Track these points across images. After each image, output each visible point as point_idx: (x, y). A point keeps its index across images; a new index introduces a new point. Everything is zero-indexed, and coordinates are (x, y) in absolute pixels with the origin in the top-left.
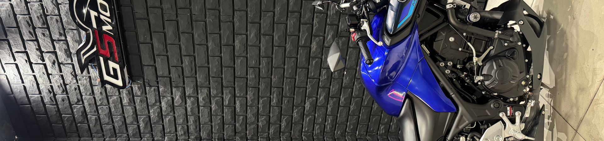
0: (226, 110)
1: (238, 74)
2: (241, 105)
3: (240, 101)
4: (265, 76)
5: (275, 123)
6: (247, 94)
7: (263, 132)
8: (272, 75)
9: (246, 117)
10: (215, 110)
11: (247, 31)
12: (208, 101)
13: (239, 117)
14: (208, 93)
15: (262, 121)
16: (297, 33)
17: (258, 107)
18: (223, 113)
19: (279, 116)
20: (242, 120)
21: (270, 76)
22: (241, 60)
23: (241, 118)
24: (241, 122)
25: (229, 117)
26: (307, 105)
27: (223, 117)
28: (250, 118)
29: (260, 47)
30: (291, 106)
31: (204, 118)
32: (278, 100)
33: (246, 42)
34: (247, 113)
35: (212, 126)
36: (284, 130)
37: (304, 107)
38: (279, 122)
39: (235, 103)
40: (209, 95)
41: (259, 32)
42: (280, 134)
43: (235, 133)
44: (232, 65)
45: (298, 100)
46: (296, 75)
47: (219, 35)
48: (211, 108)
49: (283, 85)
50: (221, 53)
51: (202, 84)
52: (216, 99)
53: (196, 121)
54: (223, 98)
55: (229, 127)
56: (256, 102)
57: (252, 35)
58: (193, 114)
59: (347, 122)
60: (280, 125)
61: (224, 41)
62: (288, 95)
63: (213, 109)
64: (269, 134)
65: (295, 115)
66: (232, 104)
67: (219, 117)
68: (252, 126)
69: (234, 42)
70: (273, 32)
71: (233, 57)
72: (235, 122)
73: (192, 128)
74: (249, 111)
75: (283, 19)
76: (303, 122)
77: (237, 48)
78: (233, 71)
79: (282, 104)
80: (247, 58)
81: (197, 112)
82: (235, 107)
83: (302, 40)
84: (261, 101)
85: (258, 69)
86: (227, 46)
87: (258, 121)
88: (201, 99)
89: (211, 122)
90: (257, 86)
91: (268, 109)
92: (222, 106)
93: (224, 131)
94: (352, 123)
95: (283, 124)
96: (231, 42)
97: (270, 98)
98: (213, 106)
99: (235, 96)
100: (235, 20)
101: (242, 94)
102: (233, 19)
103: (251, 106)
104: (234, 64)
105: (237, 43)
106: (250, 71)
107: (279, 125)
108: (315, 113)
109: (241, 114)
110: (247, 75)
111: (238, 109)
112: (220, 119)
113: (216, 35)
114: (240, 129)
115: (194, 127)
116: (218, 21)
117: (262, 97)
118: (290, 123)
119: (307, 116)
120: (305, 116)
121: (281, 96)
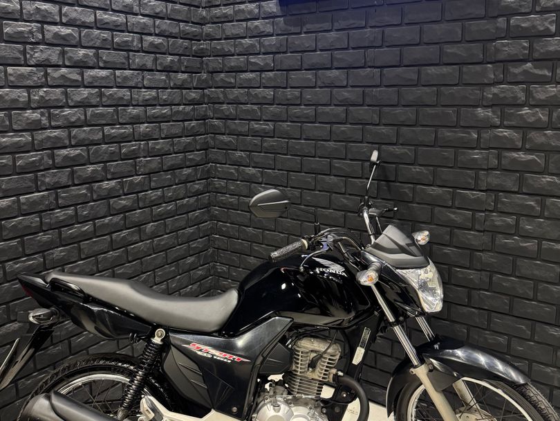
0: (242, 59)
1: (293, 75)
2: (250, 80)
3: (254, 78)
4: (289, 113)
5: (226, 126)
6: (265, 87)
7: (215, 111)
8: (291, 122)
9: (234, 87)
10: (241, 44)
11: (352, 86)
12: (254, 34)
13: (233, 77)
14: (265, 33)
15: (228, 109)
16: (349, 156)
17: (247, 104)
18: (238, 55)
19: (237, 133)
20: (229, 81)
21: (289, 119)
22: (311, 79)
23: (233, 81)
24: (227, 79)
25: (232, 64)
26: (251, 170)
27: (233, 55)
28: (233, 93)
29: (330, 105)
30: (250, 149)
31: (231, 29)
32: (257, 131)
33: (337, 85)
34: (239, 88)
35: (220, 39)
36: (218, 139)
37: (249, 167)
38: (227, 132)
39: (252, 71)
40: (263, 34)
41: (351, 103)
42: (211, 133)
43: (212, 73)
44: (305, 66)
45: (258, 157)
46: (291, 155)
47: (346, 47)
48: (245, 38)
49: (278, 138)
50: (321, 50)
51: (277, 24)
52: (257, 44)
53: (226, 17)
54: (259, 54)
55: (219, 63)
56: (255, 101)
57: (346, 94)
58: (236, 12)
59: (230, 223)
60: (224, 134)
61: (337, 54)
62: (265, 144)
63: (243, 41)
64: (212, 119)
65: (239, 154)
66: (251, 68)
67: (232, 50)
68: (221, 96)
69: (336, 69)
70: (351, 124)
71: (317, 67)
72: (227, 72)
73: (216, 11)
74: (242, 91)
75: (369, 138)
76: (229, 165)
77: (328, 73)
78: (297, 68)
79: (252, 136)
80: (315, 87)
81: (239, 18)
82: (246, 71)
83: (339, 163)
84: (255, 107)
85: (299, 102)
86: (330, 58)
87: (228, 104)
88: (256, 23)
89: (225, 39)
90: (277, 102)
91: (245, 118)
92: (247, 53)
93: (214, 56)
94: (230, 230)
95: (225, 138)
96: (336, 64)
97: (260, 120)
98: (247, 41)
99: (262, 71)
100: (369, 69)
101: (264, 81)
102: (370, 67)
103: (248, 94)
104: (306, 70)
105: (335, 73)
106: (297, 92)
107: (224, 132)
108: (241, 181)
109: (237, 79)
110: (291, 88)
111: (243, 76)
112: (230, 51)
113: (346, 43)
114: (217, 79)
115: (218, 16)
116: (367, 45)
117: (260, 109)
118: (226, 147)
119: (237, 170)
120: (237, 167)
121: (263, 135)
